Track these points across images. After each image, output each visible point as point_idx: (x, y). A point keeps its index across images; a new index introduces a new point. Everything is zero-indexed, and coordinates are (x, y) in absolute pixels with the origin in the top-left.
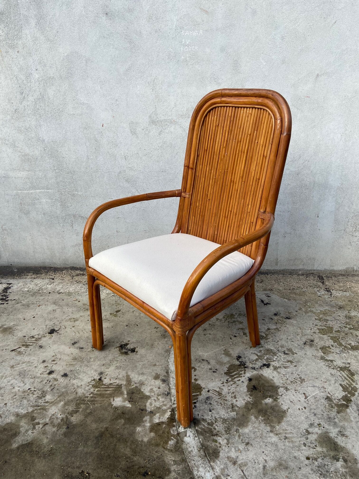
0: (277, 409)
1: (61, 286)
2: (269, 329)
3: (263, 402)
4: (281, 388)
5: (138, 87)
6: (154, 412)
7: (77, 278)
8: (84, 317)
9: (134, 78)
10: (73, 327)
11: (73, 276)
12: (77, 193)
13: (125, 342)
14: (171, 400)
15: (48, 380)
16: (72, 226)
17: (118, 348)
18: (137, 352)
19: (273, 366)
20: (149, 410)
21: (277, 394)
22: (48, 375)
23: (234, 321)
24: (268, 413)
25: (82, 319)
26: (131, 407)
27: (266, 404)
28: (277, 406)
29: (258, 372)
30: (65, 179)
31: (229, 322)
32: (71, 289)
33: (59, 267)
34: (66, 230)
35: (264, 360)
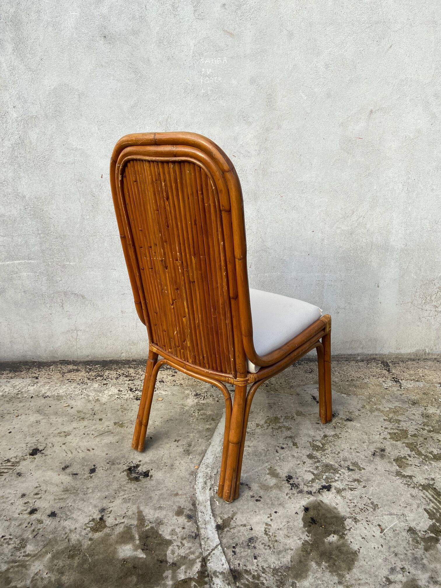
0: (345, 549)
1: (48, 387)
2: (325, 436)
3: (326, 540)
4: (347, 520)
5: (147, 127)
6: (178, 563)
7: (69, 376)
8: (79, 430)
9: (141, 117)
10: (64, 444)
11: (64, 373)
12: (68, 263)
13: (135, 462)
14: (201, 545)
15: (29, 523)
16: (62, 306)
17: (125, 472)
18: (151, 476)
19: (336, 488)
20: (170, 561)
21: (344, 528)
22: (28, 516)
23: (280, 427)
24: (334, 557)
25: (76, 432)
26: (146, 558)
27: (330, 543)
28: (344, 545)
29: (315, 498)
30: (53, 246)
31: (272, 428)
32: (61, 392)
33: (45, 361)
34: (54, 312)
35: (323, 481)
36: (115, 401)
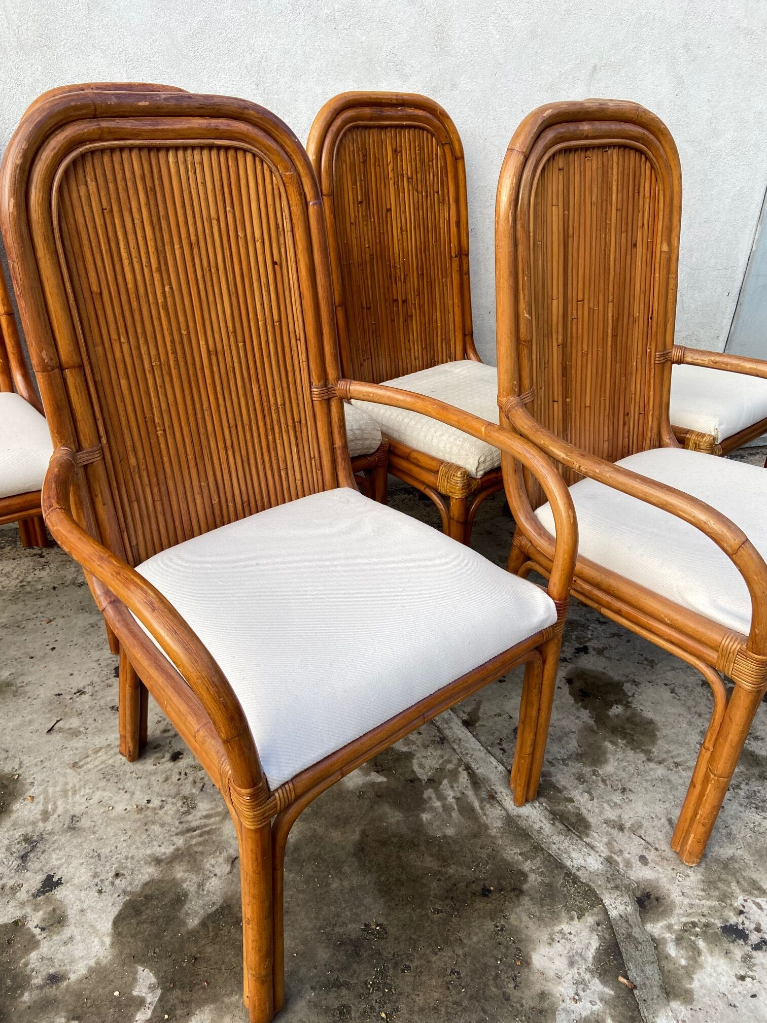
0: (638, 719)
3: (610, 713)
4: (625, 684)
6: (436, 778)
14: (454, 750)
15: (180, 773)
19: (594, 649)
20: (424, 777)
21: (625, 695)
22: (172, 763)
24: (628, 731)
26: (387, 781)
27: (617, 716)
28: (634, 714)
29: (574, 666)
35: (574, 642)
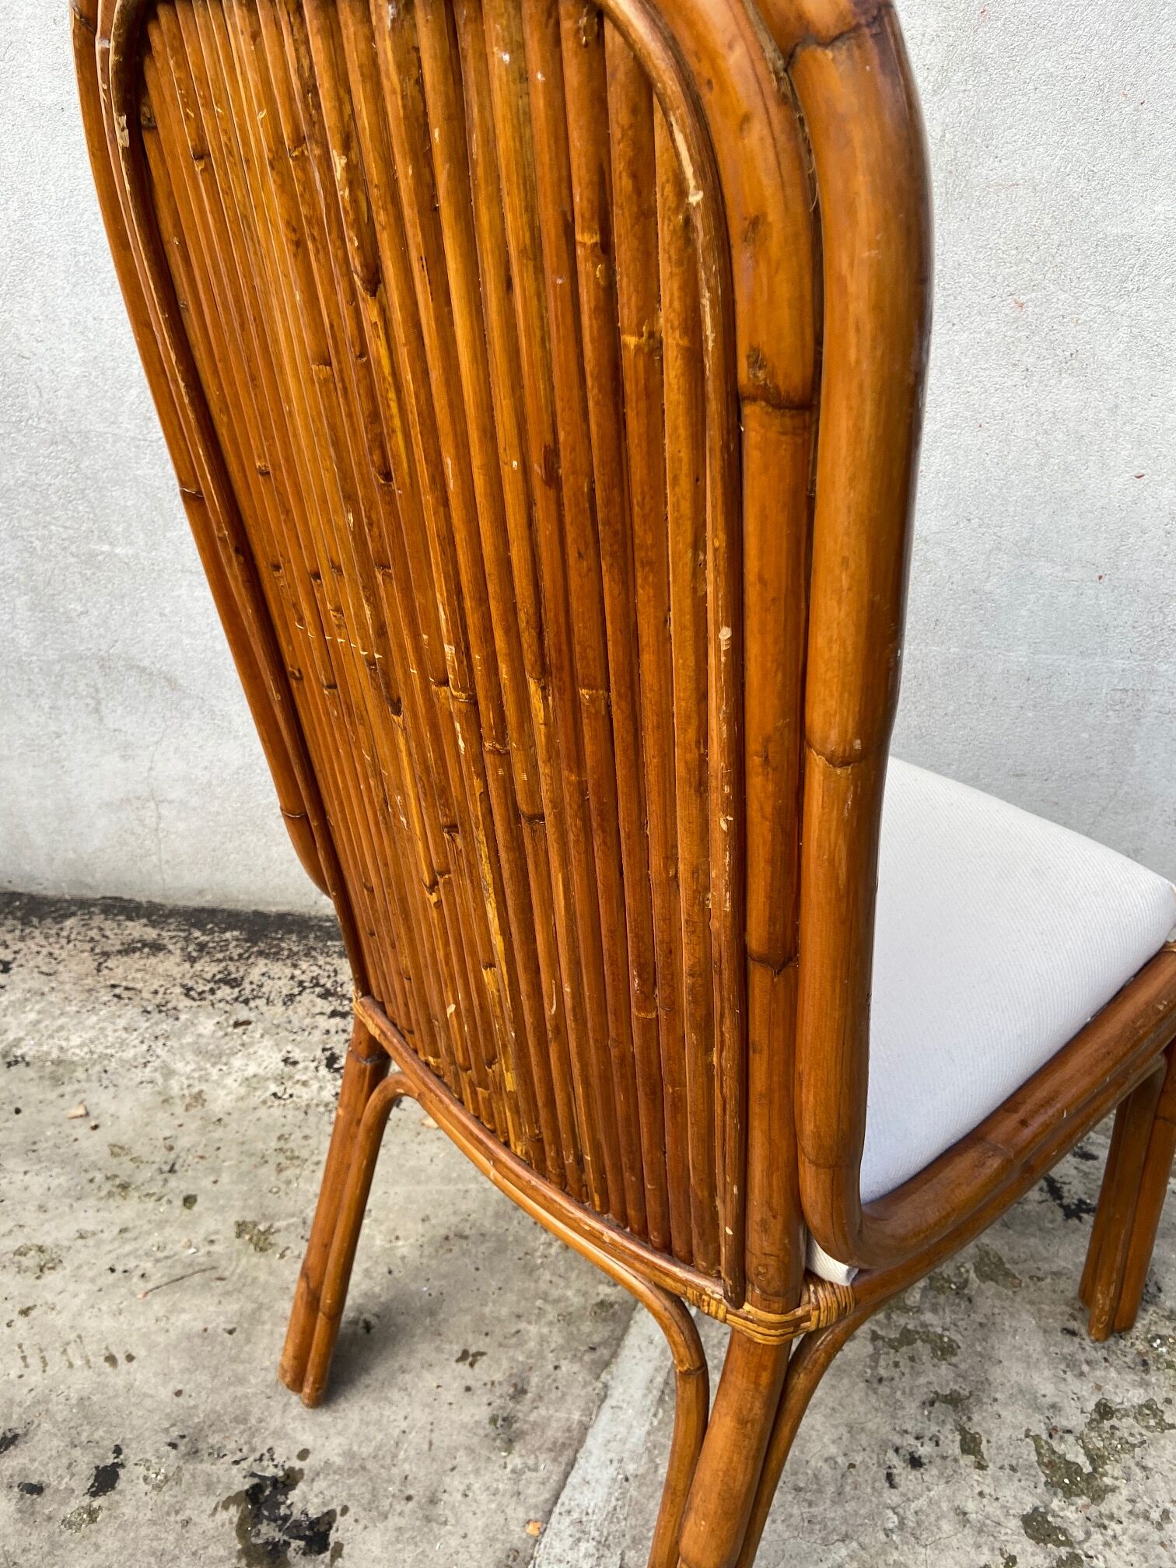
1: (32, 1016)
2: (1104, 1411)
7: (120, 971)
8: (98, 1245)
10: (25, 1312)
11: (106, 955)
12: (106, 548)
13: (285, 1457)
16: (97, 710)
17: (233, 1509)
18: (339, 1547)
23: (907, 1337)
25: (84, 1255)
30: (43, 475)
31: (875, 1337)
32: (75, 1043)
33: (51, 893)
34: (67, 727)
36: (263, 1112)
